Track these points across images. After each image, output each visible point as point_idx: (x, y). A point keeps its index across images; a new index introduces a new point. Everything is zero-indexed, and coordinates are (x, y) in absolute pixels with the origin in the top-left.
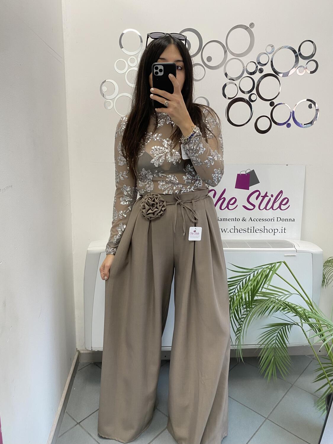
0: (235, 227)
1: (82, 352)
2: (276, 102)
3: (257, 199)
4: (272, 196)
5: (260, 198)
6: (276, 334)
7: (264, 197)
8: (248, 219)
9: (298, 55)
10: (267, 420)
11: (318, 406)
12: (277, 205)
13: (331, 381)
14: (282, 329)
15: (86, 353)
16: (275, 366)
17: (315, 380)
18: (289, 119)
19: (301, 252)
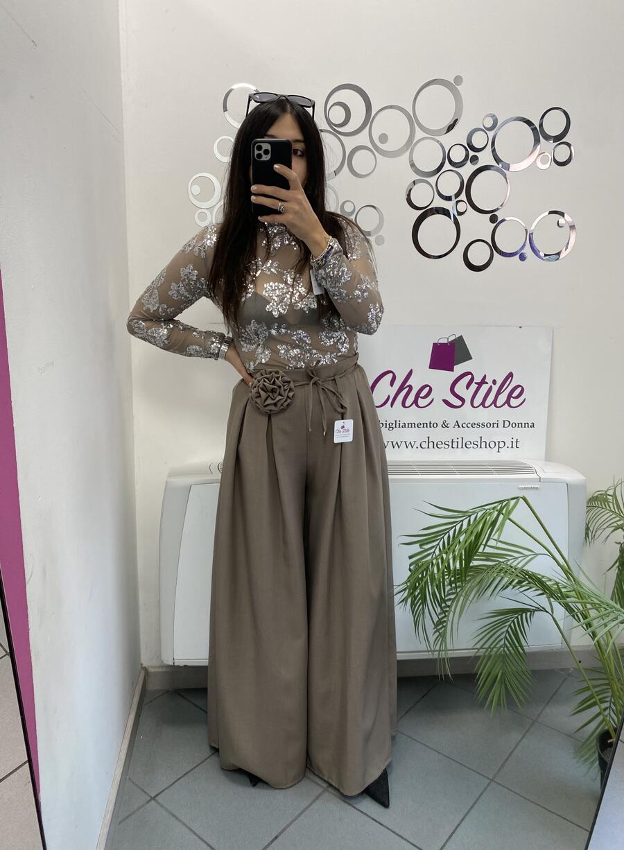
0: (429, 437)
2: (500, 216)
3: (468, 387)
4: (494, 382)
5: (474, 387)
6: (505, 629)
7: (480, 385)
8: (452, 424)
9: (539, 133)
10: (493, 783)
11: (582, 757)
12: (502, 398)
13: (605, 709)
14: (516, 621)
15: (160, 672)
16: (503, 686)
17: (575, 711)
18: (524, 245)
19: (548, 481)
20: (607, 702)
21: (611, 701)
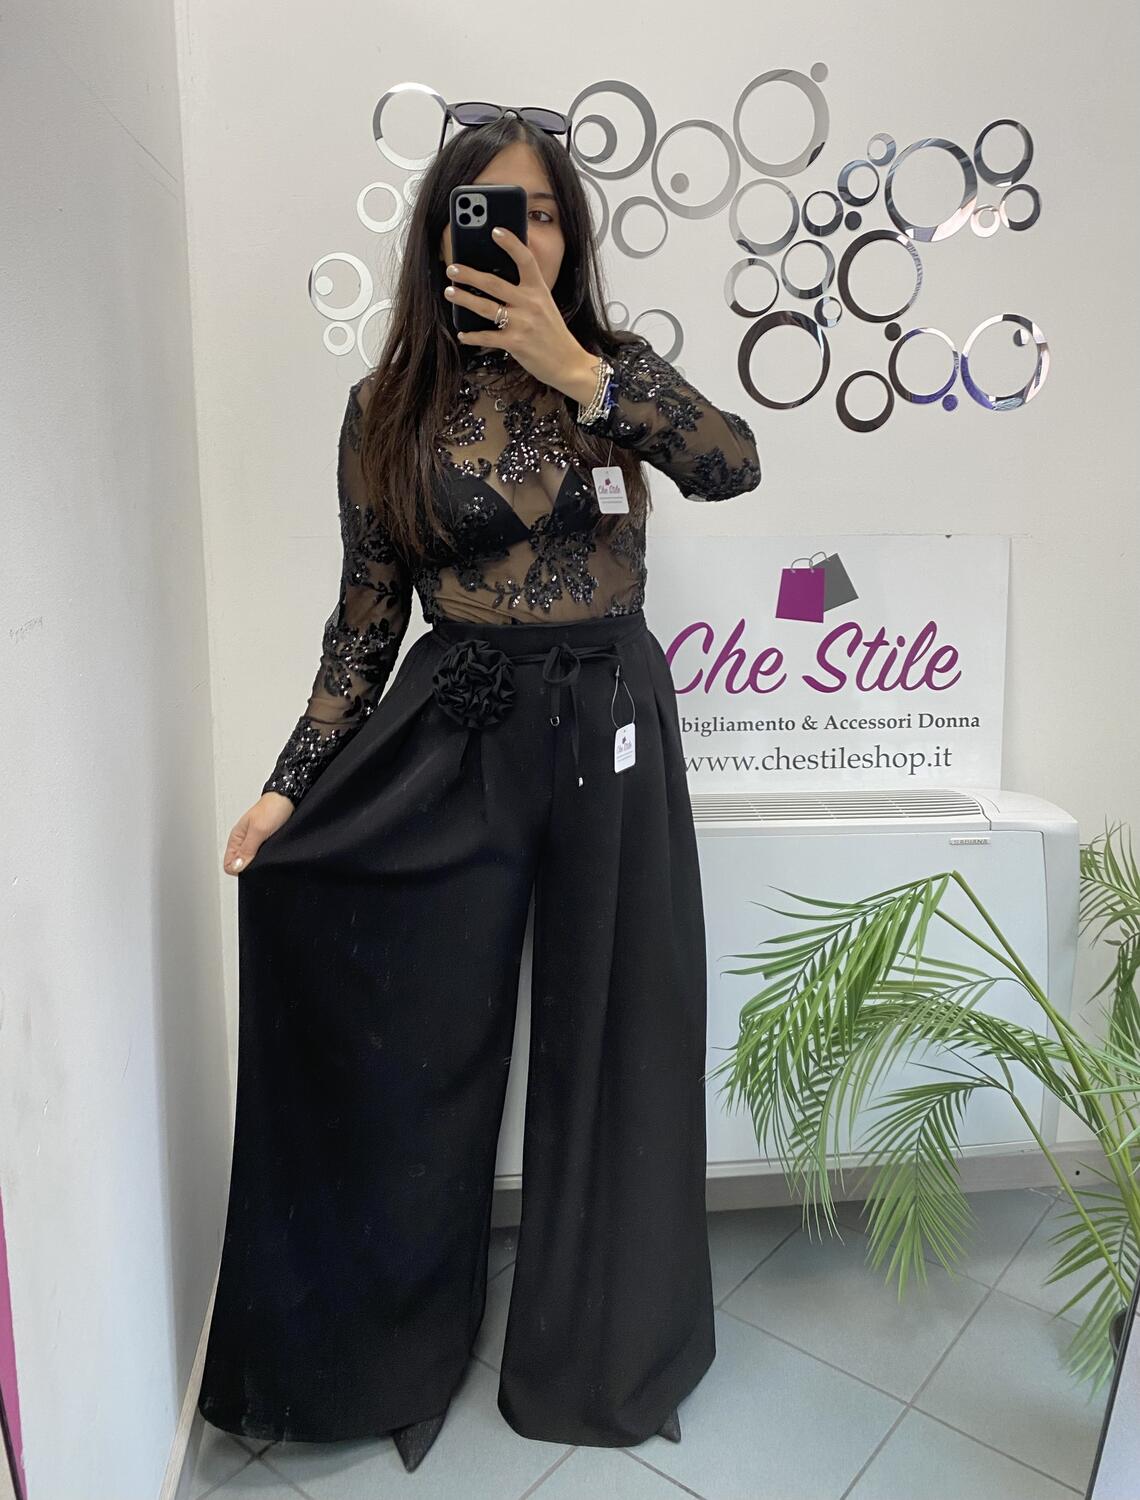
0: (778, 749)
2: (905, 324)
3: (851, 651)
4: (901, 641)
5: (862, 651)
7: (873, 647)
9: (974, 169)
11: (1075, 1364)
12: (917, 672)
17: (1053, 1276)
18: (952, 381)
19: (1005, 827)
21: (1121, 1250)
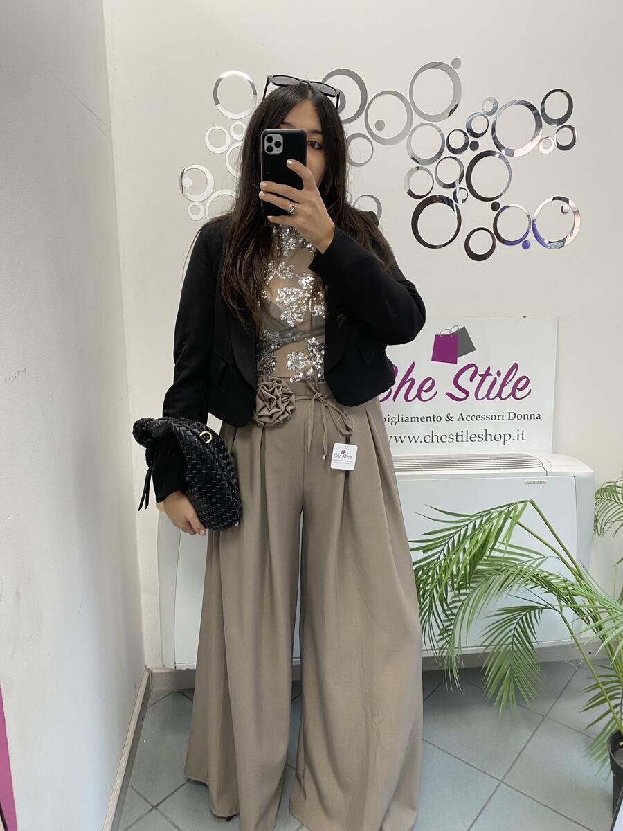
0: (432, 431)
1: (155, 671)
2: (502, 202)
3: (472, 379)
4: (499, 374)
5: (478, 379)
6: (513, 627)
7: (484, 377)
8: (456, 417)
9: (540, 117)
10: (502, 784)
11: (594, 754)
12: (507, 390)
13: (615, 707)
14: (524, 617)
15: (162, 673)
16: (512, 684)
17: (585, 708)
18: (527, 233)
19: (555, 474)
20: (619, 698)
